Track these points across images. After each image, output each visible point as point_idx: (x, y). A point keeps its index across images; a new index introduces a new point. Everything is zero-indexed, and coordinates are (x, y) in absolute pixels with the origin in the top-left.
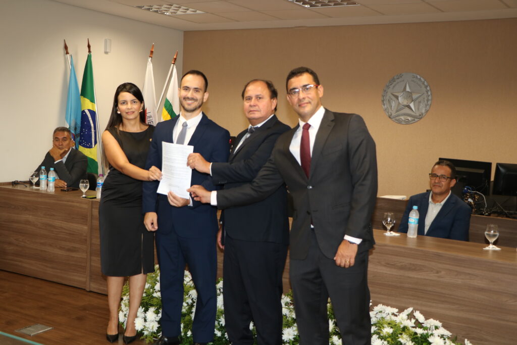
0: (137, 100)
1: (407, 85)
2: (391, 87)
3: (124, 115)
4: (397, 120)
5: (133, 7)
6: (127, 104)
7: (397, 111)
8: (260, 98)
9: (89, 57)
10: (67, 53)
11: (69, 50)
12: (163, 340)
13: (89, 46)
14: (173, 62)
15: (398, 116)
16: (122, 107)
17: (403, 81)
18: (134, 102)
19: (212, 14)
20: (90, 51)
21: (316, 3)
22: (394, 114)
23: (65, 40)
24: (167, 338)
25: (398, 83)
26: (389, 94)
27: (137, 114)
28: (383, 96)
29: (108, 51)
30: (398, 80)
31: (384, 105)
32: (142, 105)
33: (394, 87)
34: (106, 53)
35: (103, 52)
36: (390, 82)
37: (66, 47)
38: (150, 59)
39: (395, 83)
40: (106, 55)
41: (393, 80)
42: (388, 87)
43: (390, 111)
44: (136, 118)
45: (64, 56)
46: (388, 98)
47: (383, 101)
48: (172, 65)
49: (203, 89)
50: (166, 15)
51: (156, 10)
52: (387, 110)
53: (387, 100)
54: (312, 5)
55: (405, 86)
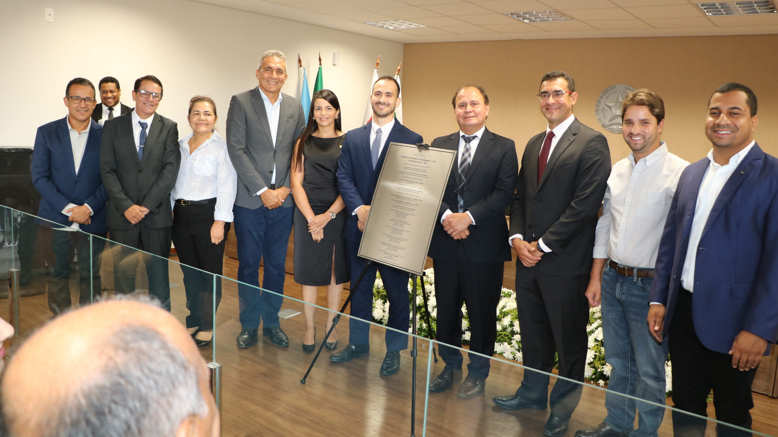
0: (332, 107)
1: (620, 95)
2: (605, 97)
3: (318, 121)
4: (609, 129)
5: (362, 23)
6: (322, 110)
7: (610, 120)
8: (475, 104)
9: (320, 69)
10: (301, 66)
11: (303, 64)
12: (351, 348)
13: (320, 60)
14: (397, 73)
15: (611, 125)
16: (317, 113)
17: (616, 92)
18: (329, 109)
19: (434, 28)
20: (320, 64)
21: (535, 18)
22: (607, 124)
23: (299, 55)
24: (355, 346)
25: (611, 94)
26: (602, 104)
27: (331, 120)
28: (597, 106)
29: (336, 63)
30: (612, 91)
31: (598, 114)
32: (338, 112)
33: (607, 97)
34: (334, 65)
35: (332, 64)
36: (604, 93)
37: (300, 61)
38: (376, 70)
39: (608, 94)
40: (334, 67)
41: (607, 91)
42: (602, 97)
43: (603, 120)
44: (329, 125)
45: (298, 68)
46: (601, 108)
47: (597, 111)
48: (396, 75)
49: (395, 93)
50: (390, 29)
51: (382, 25)
52: (601, 119)
53: (601, 110)
54: (531, 21)
55: (618, 97)
